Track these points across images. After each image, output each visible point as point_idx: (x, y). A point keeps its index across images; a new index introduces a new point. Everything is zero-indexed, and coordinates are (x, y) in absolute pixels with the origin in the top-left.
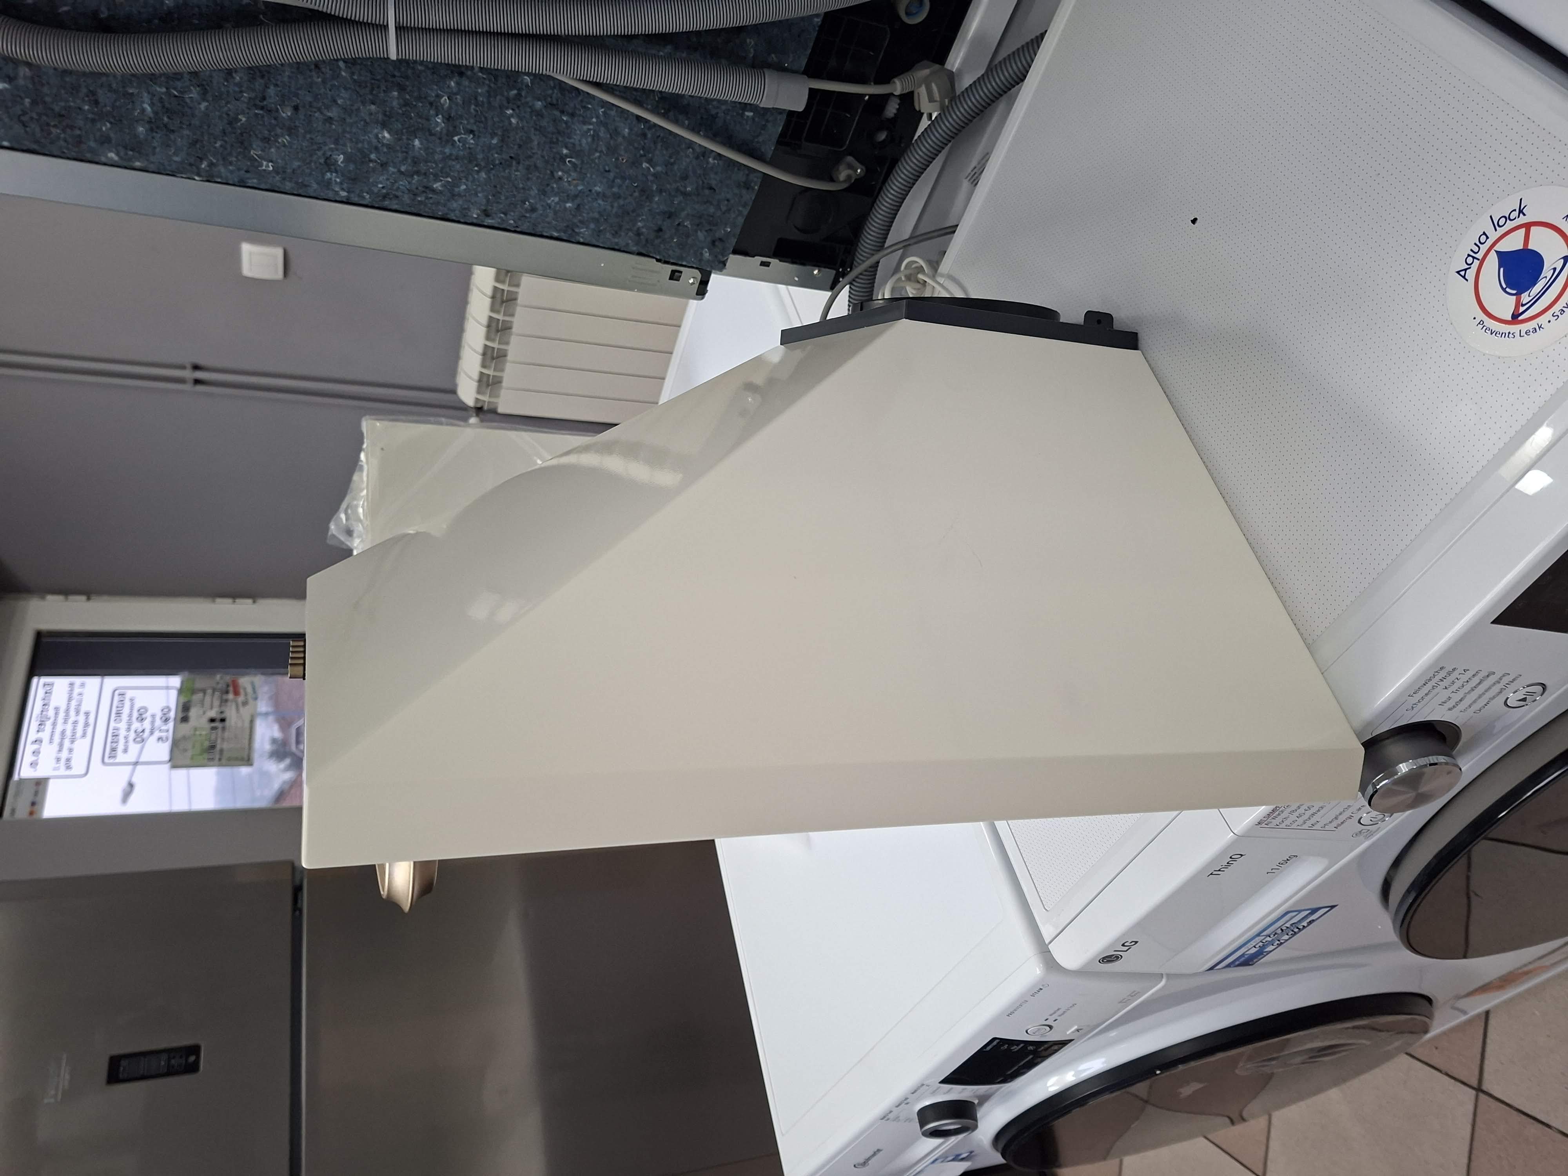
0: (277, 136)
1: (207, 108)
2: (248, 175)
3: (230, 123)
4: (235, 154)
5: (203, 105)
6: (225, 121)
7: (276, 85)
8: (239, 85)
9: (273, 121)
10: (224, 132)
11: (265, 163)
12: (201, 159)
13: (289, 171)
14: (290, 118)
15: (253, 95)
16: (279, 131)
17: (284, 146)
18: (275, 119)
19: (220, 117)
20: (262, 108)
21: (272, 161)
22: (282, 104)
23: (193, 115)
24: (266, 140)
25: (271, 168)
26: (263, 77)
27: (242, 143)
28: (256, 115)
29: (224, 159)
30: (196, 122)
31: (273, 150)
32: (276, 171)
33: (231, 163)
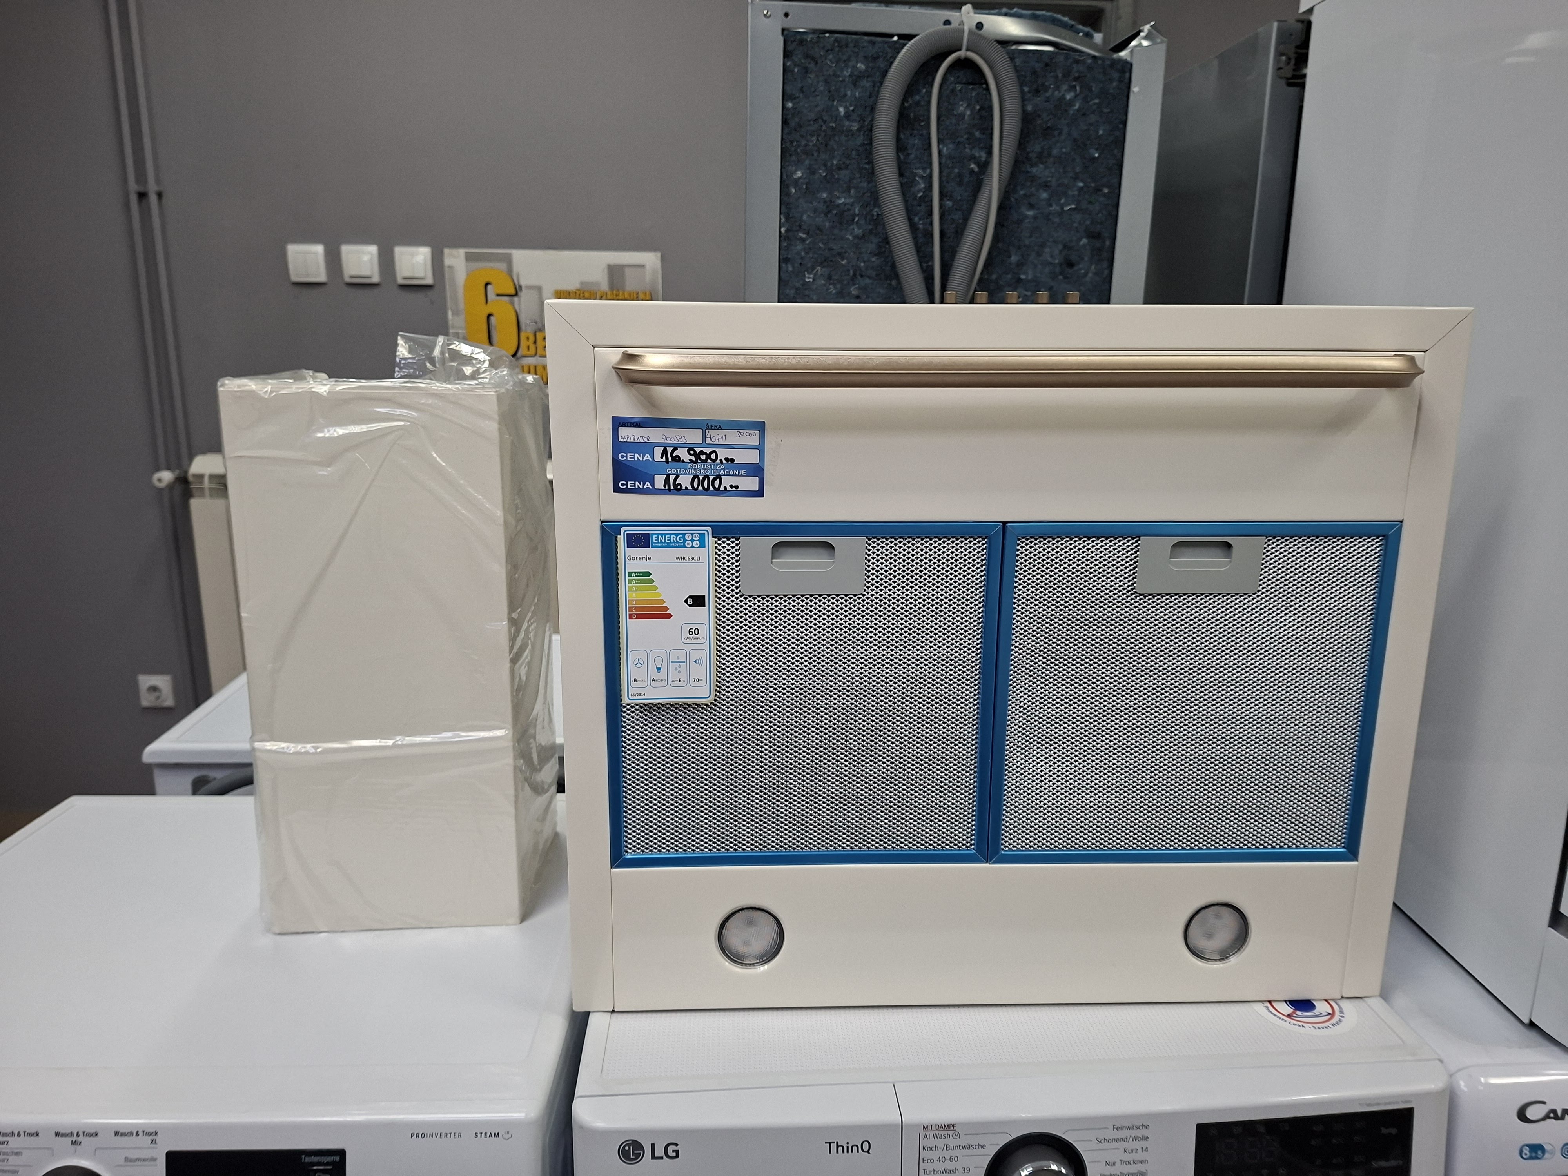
0: (834, 284)
1: (848, 239)
2: (796, 265)
3: (839, 254)
4: (816, 256)
5: (851, 238)
6: (840, 251)
7: (872, 284)
8: (869, 261)
9: (845, 282)
10: (831, 249)
11: (811, 276)
12: (808, 233)
13: (807, 292)
14: (850, 293)
15: (863, 269)
16: (838, 286)
17: (828, 289)
18: (848, 284)
19: (842, 248)
20: (855, 275)
21: (814, 280)
22: (860, 288)
23: (841, 230)
24: (830, 278)
25: (807, 280)
26: (877, 275)
27: (825, 261)
28: (848, 271)
29: (810, 249)
30: (836, 231)
31: (823, 282)
32: (805, 284)
33: (807, 253)
